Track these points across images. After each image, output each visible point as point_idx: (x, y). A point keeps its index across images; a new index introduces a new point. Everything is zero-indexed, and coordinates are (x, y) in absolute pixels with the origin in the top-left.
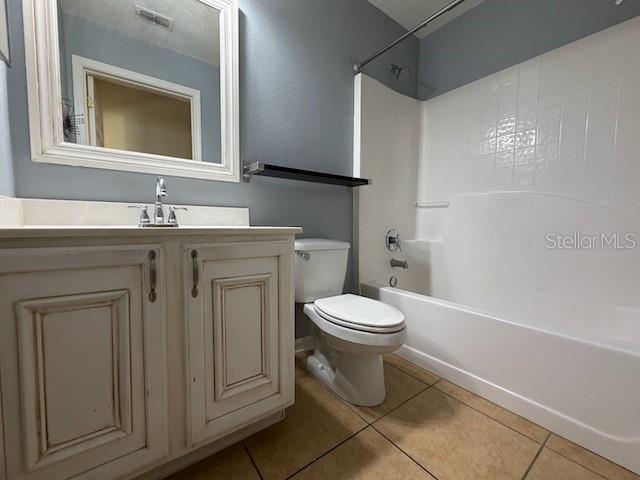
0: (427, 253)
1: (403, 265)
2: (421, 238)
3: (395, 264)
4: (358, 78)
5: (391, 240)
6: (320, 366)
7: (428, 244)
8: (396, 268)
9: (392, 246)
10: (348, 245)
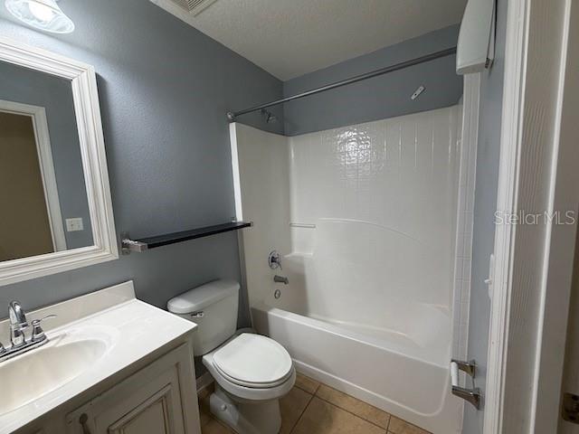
0: (302, 266)
1: (284, 281)
2: (296, 252)
3: (277, 279)
4: (233, 127)
5: (273, 260)
6: (223, 407)
7: (302, 258)
8: (278, 283)
9: (274, 265)
10: (238, 286)
